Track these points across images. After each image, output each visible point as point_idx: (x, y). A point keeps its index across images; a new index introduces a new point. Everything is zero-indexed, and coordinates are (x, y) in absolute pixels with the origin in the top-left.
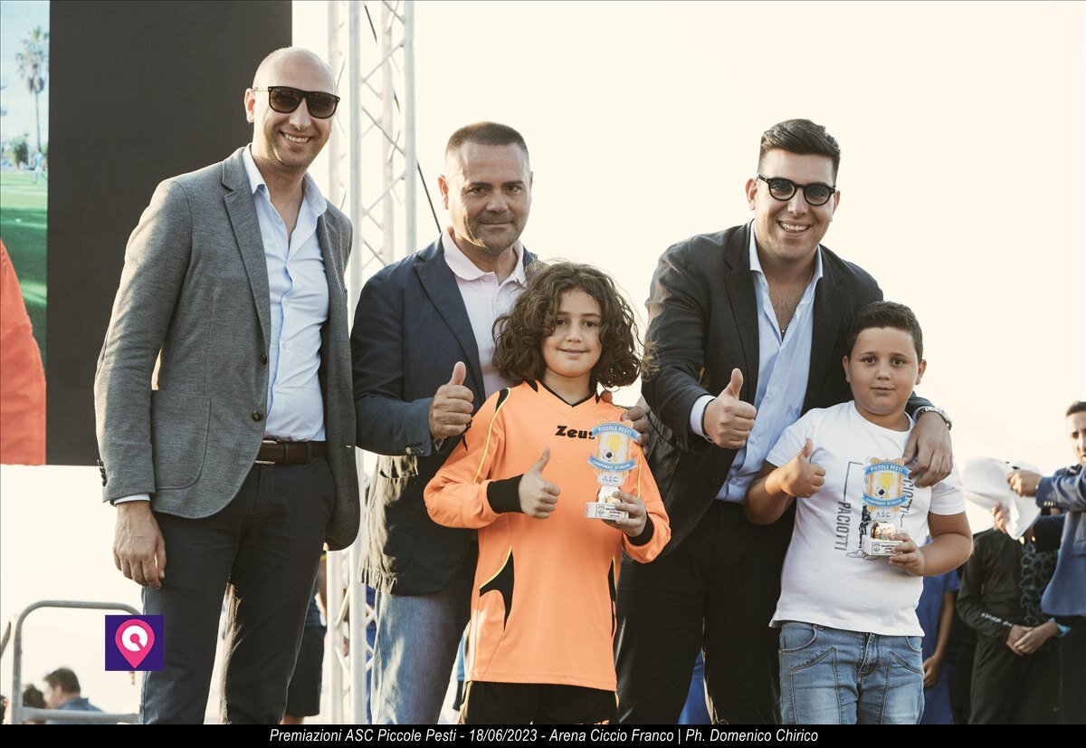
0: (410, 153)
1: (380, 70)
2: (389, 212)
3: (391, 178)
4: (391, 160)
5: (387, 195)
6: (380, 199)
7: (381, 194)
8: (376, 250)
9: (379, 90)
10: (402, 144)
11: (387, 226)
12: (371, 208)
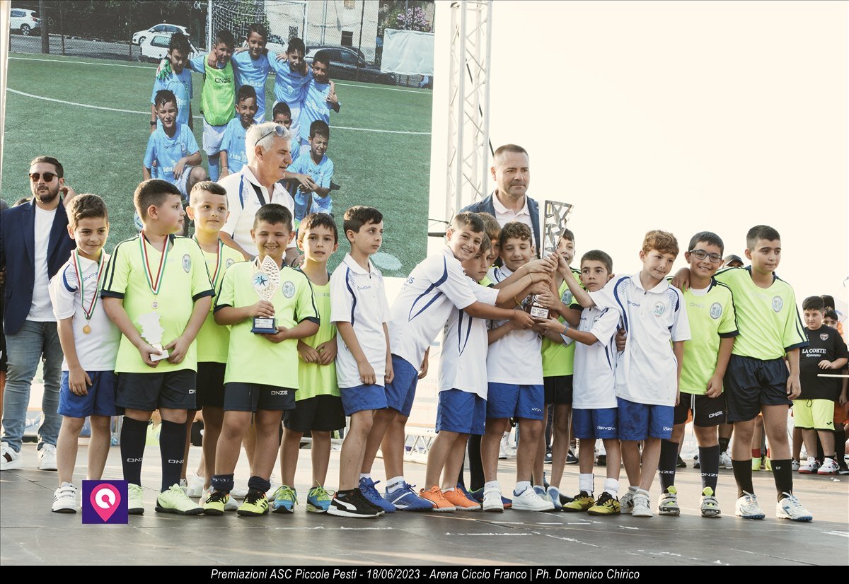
0: (486, 133)
1: (473, 94)
2: (475, 160)
3: (477, 145)
4: (477, 136)
5: (474, 153)
6: (471, 154)
7: (471, 151)
8: (469, 178)
9: (472, 103)
10: (482, 129)
11: (474, 167)
12: (467, 158)
